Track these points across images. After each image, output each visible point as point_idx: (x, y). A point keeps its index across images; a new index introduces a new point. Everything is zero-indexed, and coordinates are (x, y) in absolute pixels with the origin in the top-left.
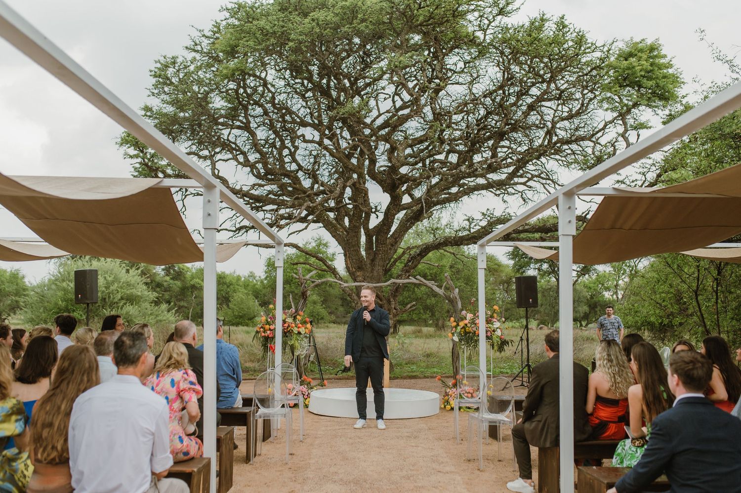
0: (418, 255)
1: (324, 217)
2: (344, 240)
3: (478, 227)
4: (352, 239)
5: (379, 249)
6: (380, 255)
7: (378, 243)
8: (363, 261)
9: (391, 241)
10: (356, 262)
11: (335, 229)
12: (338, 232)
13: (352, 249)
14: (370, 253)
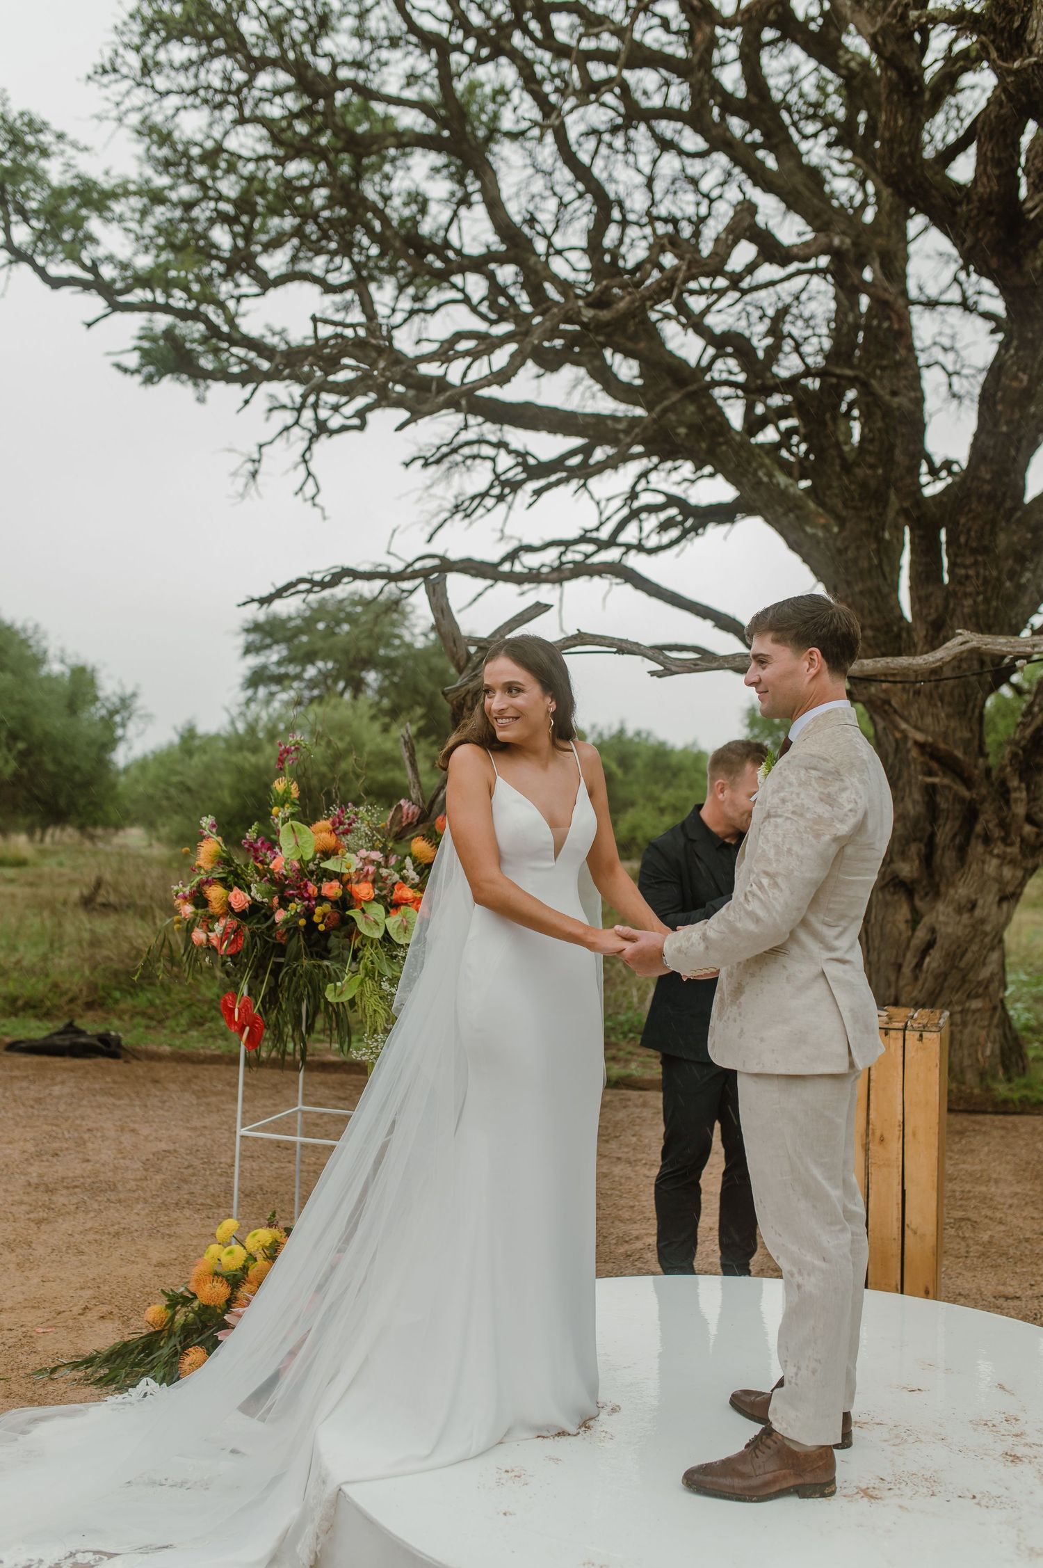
4: (858, 548)
5: (963, 572)
6: (968, 602)
7: (959, 546)
8: (904, 635)
9: (1015, 539)
10: (874, 637)
11: (797, 517)
12: (809, 530)
13: (857, 588)
14: (928, 597)
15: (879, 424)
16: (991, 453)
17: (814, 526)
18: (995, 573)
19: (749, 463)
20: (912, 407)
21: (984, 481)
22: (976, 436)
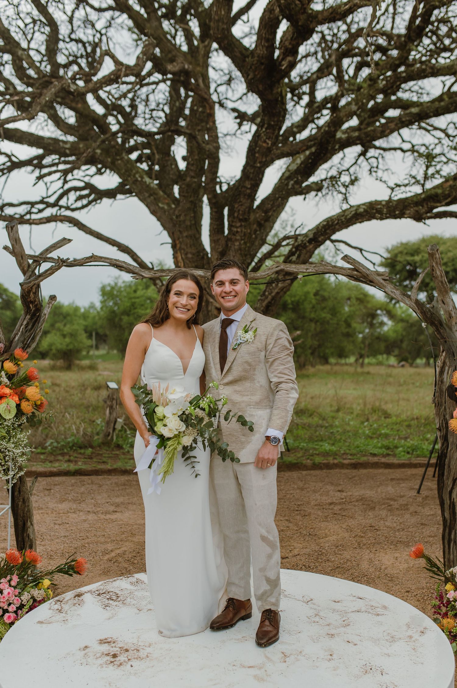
0: (310, 241)
1: (134, 176)
2: (172, 219)
3: (438, 181)
4: (185, 215)
5: (235, 230)
6: (237, 243)
7: (234, 218)
8: (205, 257)
9: (258, 215)
10: (192, 258)
11: (155, 199)
12: (160, 205)
13: (185, 234)
14: (218, 240)
15: (196, 157)
16: (251, 176)
17: (163, 203)
18: (249, 231)
19: (132, 171)
20: (214, 151)
21: (247, 188)
22: (245, 167)
